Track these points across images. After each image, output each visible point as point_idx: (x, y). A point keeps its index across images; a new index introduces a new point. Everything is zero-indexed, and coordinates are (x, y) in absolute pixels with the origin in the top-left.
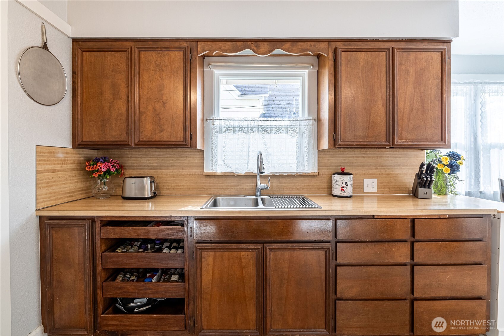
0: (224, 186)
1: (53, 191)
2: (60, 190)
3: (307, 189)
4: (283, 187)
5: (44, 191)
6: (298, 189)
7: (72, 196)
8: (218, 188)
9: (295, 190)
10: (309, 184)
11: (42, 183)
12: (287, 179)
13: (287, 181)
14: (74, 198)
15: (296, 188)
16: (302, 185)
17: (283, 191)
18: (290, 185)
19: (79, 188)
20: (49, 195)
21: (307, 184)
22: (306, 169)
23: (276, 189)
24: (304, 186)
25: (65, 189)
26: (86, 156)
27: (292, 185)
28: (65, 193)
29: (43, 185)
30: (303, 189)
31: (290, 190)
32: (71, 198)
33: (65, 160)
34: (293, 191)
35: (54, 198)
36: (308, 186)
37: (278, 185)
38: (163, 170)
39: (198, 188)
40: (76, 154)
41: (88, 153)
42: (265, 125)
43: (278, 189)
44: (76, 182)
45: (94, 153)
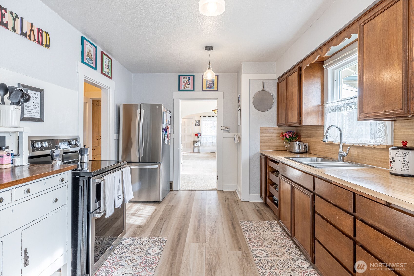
0: (333, 151)
1: (267, 145)
2: (271, 145)
3: (384, 162)
4: (365, 157)
5: (263, 144)
6: (376, 161)
7: (278, 148)
8: (330, 153)
9: (374, 161)
10: (386, 158)
11: (263, 141)
12: (368, 150)
13: (368, 152)
14: (279, 149)
15: (375, 160)
16: (380, 157)
17: (366, 161)
18: (370, 156)
19: (282, 145)
20: (265, 146)
21: (384, 158)
22: (377, 142)
23: (361, 159)
24: (382, 159)
25: (274, 145)
26: (287, 130)
27: (372, 156)
28: (274, 146)
29: (263, 142)
30: (381, 161)
31: (371, 161)
32: (277, 149)
33: (274, 132)
34: (373, 162)
35: (268, 147)
36: (385, 159)
37: (362, 155)
38: (311, 139)
39: (323, 152)
40: (280, 130)
41: (288, 129)
42: (351, 102)
43: (362, 159)
44: (280, 142)
45: (292, 129)
